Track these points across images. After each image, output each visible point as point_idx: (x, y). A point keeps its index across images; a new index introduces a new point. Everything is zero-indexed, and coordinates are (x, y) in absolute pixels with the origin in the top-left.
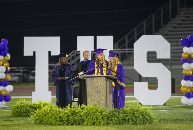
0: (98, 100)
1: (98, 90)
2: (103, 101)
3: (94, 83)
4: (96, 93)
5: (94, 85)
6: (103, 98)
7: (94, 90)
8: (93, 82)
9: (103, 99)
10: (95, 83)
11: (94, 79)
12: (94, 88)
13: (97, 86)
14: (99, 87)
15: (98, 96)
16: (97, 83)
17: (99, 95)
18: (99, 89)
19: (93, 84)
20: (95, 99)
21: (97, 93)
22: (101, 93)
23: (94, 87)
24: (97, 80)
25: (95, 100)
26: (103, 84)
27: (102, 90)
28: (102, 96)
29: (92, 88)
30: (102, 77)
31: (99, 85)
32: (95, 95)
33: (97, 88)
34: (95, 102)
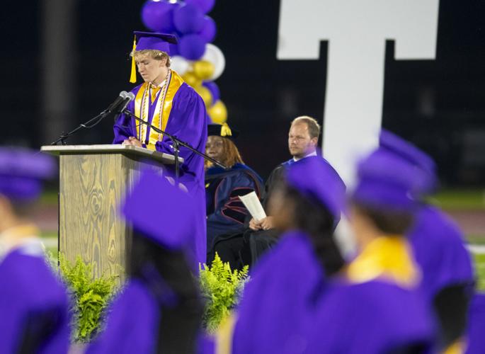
0: (96, 247)
1: (97, 206)
2: (113, 248)
3: (83, 177)
4: (92, 219)
5: (86, 184)
6: (112, 237)
7: (85, 205)
8: (82, 170)
9: (113, 241)
10: (87, 176)
11: (85, 160)
12: (85, 198)
13: (94, 188)
14: (100, 195)
15: (95, 230)
16: (95, 174)
17: (99, 224)
18: (100, 199)
19: (82, 181)
20: (86, 241)
21: (95, 218)
22: (106, 216)
23: (84, 195)
24: (96, 167)
25: (86, 245)
26: (112, 182)
27: (110, 206)
28: (110, 228)
29: (77, 198)
30: (111, 155)
31: (99, 187)
32: (87, 225)
33: (94, 197)
34: (86, 251)
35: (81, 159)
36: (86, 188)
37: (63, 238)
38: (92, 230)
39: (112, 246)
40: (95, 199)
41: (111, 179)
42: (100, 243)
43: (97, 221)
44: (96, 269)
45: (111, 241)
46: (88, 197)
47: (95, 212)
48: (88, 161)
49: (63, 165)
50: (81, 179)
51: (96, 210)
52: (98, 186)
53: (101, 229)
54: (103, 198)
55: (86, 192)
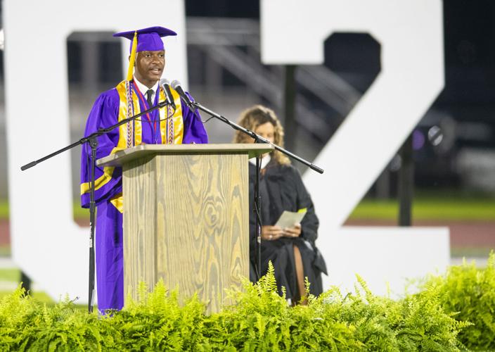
0: (213, 268)
1: (213, 218)
2: (238, 267)
3: (192, 183)
4: (207, 233)
5: (197, 190)
6: (237, 254)
7: (196, 215)
8: (192, 174)
9: (238, 259)
10: (199, 181)
11: (195, 162)
12: (197, 208)
13: (209, 195)
14: (218, 203)
15: (211, 246)
16: (210, 179)
17: (218, 239)
18: (218, 209)
19: (191, 187)
20: (197, 260)
21: (211, 232)
22: (227, 229)
23: (194, 203)
24: (211, 170)
25: (199, 264)
26: (236, 188)
27: (233, 217)
28: (234, 244)
29: (184, 208)
30: (233, 155)
31: (217, 194)
32: (199, 239)
33: (209, 206)
34: (198, 272)
35: (191, 160)
36: (197, 195)
37: (162, 256)
38: (206, 246)
39: (236, 265)
40: (210, 209)
41: (233, 185)
42: (219, 262)
43: (214, 234)
44: (213, 293)
45: (234, 259)
46: (200, 206)
47: (211, 225)
48: (200, 162)
49: (162, 167)
50: (190, 184)
51: (212, 222)
52: (215, 193)
53: (219, 245)
54: (223, 208)
55: (198, 200)
